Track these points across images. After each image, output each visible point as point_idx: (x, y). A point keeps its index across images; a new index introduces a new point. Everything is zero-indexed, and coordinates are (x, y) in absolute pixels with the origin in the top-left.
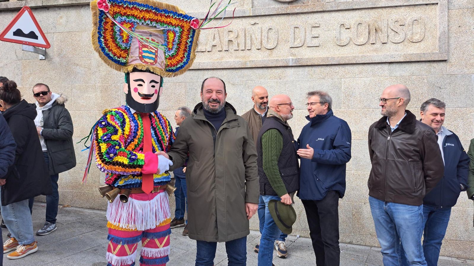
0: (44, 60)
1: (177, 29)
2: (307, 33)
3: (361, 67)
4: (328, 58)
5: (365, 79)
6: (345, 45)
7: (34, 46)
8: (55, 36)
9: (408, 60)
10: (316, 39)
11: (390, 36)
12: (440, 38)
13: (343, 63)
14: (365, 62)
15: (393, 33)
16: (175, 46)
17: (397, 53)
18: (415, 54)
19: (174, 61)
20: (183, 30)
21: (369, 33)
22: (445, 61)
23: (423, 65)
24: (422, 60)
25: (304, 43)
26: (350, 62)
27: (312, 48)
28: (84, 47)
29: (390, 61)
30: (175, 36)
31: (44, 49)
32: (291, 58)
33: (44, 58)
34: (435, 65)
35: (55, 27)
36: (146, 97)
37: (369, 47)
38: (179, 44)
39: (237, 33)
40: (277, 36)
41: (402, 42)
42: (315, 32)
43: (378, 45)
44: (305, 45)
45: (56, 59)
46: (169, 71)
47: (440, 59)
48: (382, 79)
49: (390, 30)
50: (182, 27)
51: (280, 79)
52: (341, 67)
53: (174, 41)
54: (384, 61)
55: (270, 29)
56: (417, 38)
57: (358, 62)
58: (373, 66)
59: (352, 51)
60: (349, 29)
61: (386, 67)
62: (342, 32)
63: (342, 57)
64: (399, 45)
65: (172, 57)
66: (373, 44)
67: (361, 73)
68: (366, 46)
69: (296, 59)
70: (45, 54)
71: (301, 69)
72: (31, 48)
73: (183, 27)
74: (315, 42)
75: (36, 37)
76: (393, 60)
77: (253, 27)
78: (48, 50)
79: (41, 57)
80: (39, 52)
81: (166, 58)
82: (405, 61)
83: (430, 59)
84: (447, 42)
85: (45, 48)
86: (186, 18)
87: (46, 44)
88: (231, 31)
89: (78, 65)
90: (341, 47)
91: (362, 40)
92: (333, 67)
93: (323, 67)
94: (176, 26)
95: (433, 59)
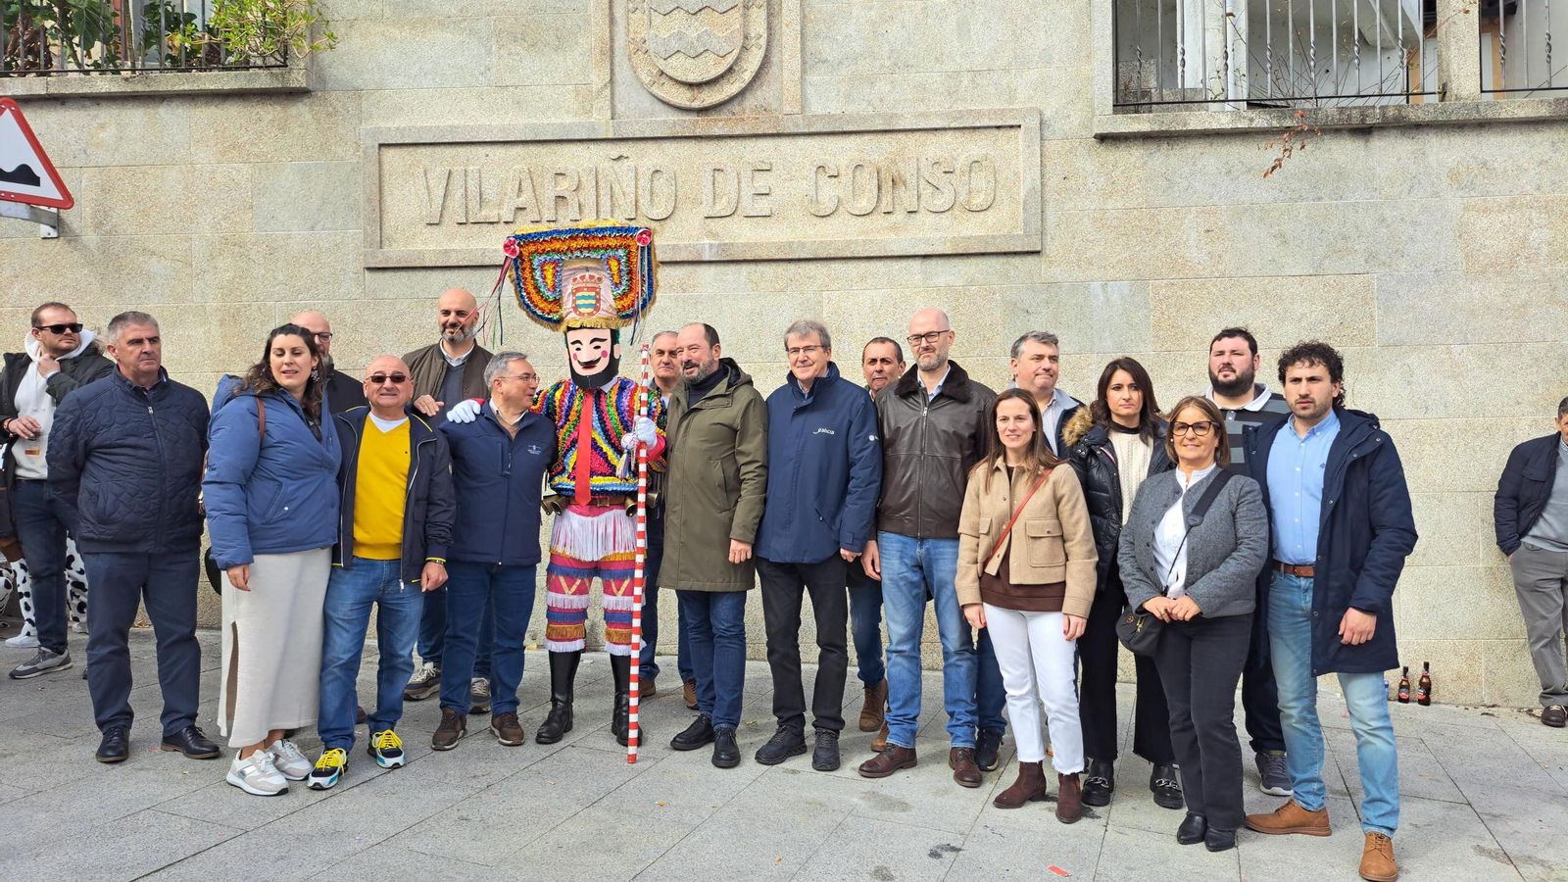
0: (55, 241)
1: (621, 253)
2: (743, 185)
3: (863, 265)
4: (791, 244)
5: (873, 293)
6: (828, 215)
7: (29, 204)
8: (86, 175)
9: (961, 252)
10: (764, 200)
11: (923, 197)
12: (1024, 202)
13: (825, 255)
14: (872, 255)
15: (930, 190)
16: (626, 278)
17: (939, 235)
18: (975, 238)
19: (626, 302)
20: (630, 251)
21: (879, 189)
22: (1038, 252)
23: (993, 261)
24: (988, 251)
25: (737, 207)
26: (840, 255)
27: (755, 219)
28: (170, 205)
29: (923, 253)
30: (619, 264)
31: (54, 210)
32: (707, 241)
33: (54, 234)
34: (1016, 261)
35: (85, 152)
36: (589, 365)
37: (878, 220)
38: (630, 272)
39: (576, 179)
40: (673, 188)
41: (948, 210)
42: (762, 182)
43: (899, 216)
44: (739, 212)
45: (91, 238)
46: (623, 317)
47: (1026, 249)
48: (907, 292)
49: (922, 183)
50: (627, 247)
51: (684, 291)
52: (819, 265)
53: (620, 271)
54: (912, 253)
55: (657, 171)
56: (978, 201)
57: (856, 255)
58: (888, 263)
59: (844, 229)
60: (835, 177)
61: (916, 264)
62: (820, 183)
63: (822, 242)
64: (942, 216)
65: (625, 295)
66: (889, 213)
67: (863, 278)
68: (874, 217)
69: (719, 245)
70: (58, 224)
71: (733, 268)
72: (22, 209)
73: (629, 246)
74: (763, 206)
75: (35, 181)
76: (929, 251)
77: (617, 165)
78: (64, 214)
79: (45, 230)
80: (43, 220)
81: (615, 299)
82: (955, 252)
83: (1007, 250)
84: (1039, 211)
85: (58, 208)
86: (631, 232)
87: (61, 199)
88: (561, 174)
89: (153, 253)
90: (819, 220)
91: (865, 204)
92: (803, 265)
93: (781, 264)
94: (617, 248)
95: (1012, 249)
